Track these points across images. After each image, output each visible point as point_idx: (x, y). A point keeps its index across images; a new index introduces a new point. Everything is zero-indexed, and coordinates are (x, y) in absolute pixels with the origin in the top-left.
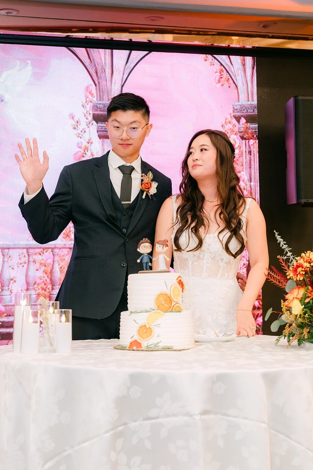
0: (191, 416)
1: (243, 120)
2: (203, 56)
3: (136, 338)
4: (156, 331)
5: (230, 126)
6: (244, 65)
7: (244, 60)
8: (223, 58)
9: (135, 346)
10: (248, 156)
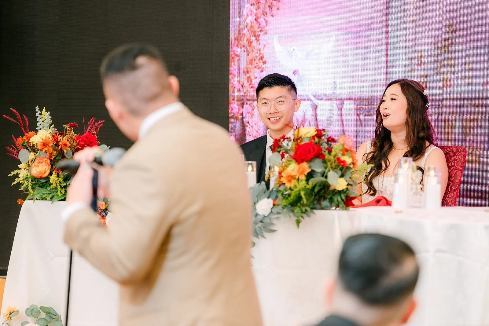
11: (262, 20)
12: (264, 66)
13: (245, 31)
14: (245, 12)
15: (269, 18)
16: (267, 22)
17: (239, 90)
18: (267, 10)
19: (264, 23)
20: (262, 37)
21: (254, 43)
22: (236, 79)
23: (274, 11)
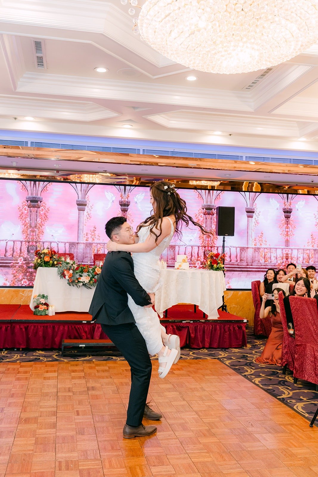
0: (188, 278)
1: (205, 209)
2: (194, 190)
3: (178, 267)
4: (182, 266)
5: (201, 211)
6: (206, 193)
7: (206, 191)
8: (199, 191)
9: (178, 268)
10: (206, 220)
11: (43, 222)
12: (43, 234)
13: (38, 225)
14: (38, 220)
15: (45, 222)
16: (44, 223)
17: (35, 239)
18: (45, 220)
19: (43, 223)
20: (43, 226)
21: (40, 228)
22: (35, 236)
23: (47, 220)
